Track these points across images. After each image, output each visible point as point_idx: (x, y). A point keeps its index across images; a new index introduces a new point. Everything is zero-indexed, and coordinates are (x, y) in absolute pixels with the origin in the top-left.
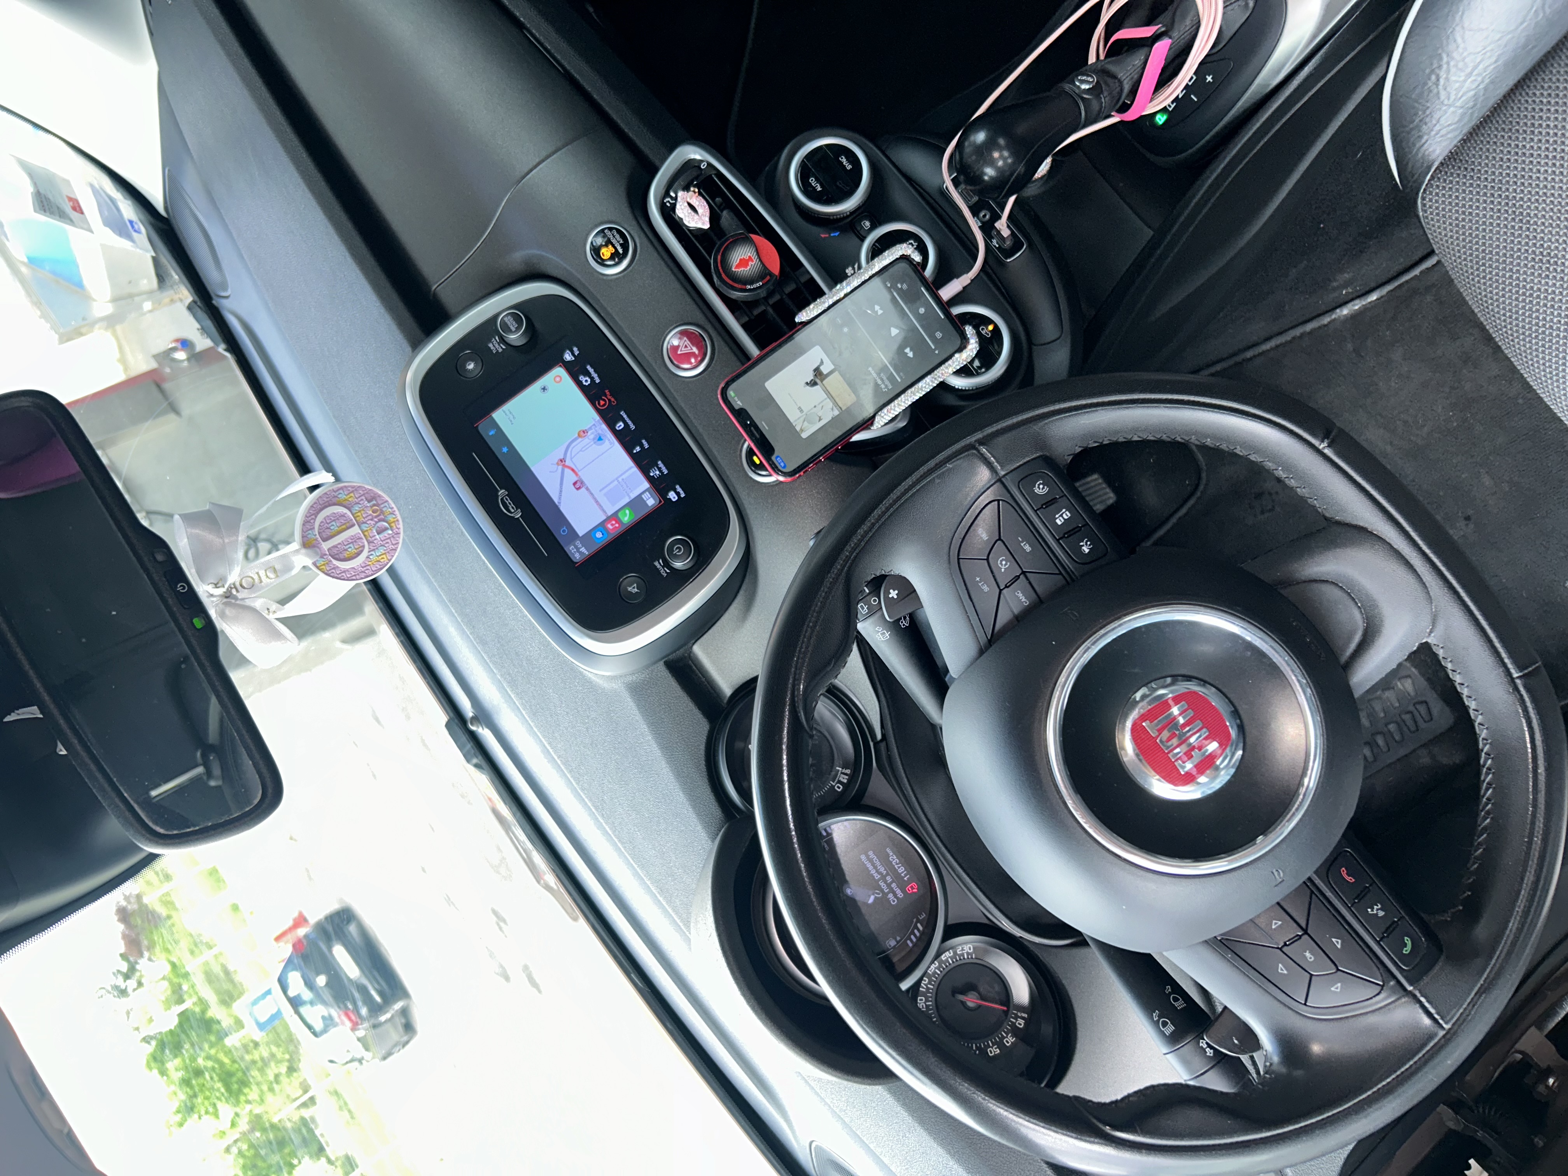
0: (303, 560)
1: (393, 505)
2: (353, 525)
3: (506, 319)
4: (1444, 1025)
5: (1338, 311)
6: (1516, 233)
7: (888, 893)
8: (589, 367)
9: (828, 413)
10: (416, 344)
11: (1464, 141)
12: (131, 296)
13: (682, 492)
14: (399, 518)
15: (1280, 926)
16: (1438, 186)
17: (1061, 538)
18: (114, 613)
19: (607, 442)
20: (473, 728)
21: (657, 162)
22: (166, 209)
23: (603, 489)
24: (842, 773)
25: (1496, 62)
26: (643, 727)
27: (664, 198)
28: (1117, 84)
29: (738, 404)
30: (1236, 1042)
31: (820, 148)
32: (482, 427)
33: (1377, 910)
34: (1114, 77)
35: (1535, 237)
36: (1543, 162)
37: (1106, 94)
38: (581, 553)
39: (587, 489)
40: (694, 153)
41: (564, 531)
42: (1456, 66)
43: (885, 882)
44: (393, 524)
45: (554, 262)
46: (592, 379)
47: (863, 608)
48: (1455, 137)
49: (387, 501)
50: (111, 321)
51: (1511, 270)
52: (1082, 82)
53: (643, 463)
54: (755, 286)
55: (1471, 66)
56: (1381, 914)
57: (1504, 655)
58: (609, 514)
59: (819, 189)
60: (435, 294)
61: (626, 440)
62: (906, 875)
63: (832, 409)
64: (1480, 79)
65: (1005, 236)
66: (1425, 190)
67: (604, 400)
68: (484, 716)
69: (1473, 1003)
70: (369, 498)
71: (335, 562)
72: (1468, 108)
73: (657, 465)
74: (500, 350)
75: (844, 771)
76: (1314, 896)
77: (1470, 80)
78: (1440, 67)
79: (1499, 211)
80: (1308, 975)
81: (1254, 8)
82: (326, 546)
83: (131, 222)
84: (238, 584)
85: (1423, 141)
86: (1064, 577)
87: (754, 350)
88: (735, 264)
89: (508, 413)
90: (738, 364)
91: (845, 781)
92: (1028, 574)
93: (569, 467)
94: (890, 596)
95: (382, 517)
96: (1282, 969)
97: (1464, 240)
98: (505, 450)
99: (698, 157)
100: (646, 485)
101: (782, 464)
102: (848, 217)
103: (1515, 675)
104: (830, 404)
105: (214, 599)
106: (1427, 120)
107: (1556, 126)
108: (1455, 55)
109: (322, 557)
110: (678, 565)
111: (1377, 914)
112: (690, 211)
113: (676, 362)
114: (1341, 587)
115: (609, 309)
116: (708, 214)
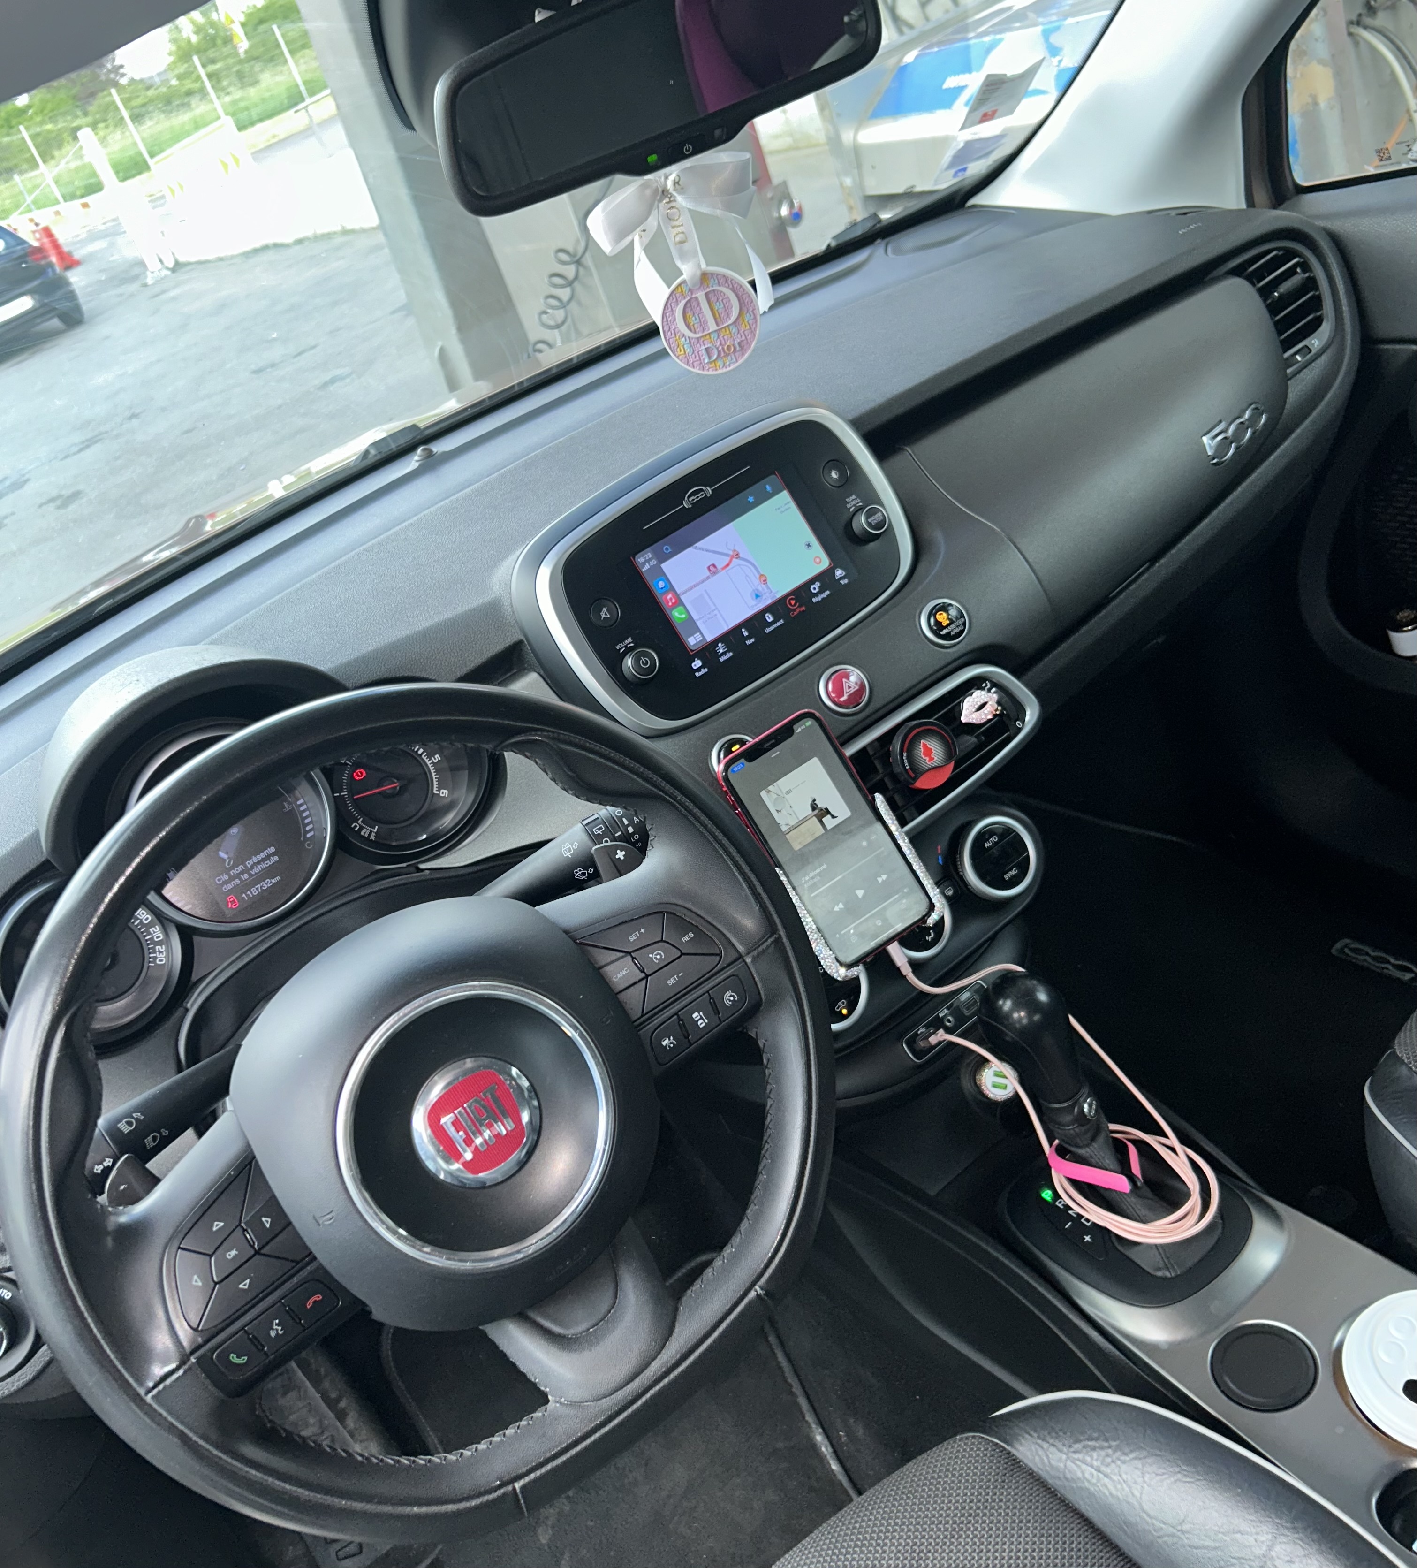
0: (688, 270)
1: (732, 367)
2: (717, 325)
3: (879, 514)
4: (151, 1395)
5: (820, 1430)
6: (941, 1526)
7: (229, 875)
8: (828, 592)
9: (784, 820)
10: (856, 424)
11: (1031, 1474)
12: (859, 166)
13: (701, 673)
14: (719, 372)
15: (264, 1226)
16: (987, 1449)
17: (678, 1016)
18: (672, 82)
19: (754, 603)
20: (419, 450)
21: (1025, 678)
22: (974, 206)
23: (708, 595)
24: (371, 832)
25: (1111, 1494)
26: (448, 614)
27: (991, 682)
28: (1085, 1143)
29: (799, 729)
30: (122, 1187)
31: (1026, 849)
32: (775, 479)
33: (276, 1330)
34: (1093, 1139)
35: (937, 1544)
36: (1013, 1547)
37: (1077, 1130)
38: (644, 564)
39: (708, 578)
40: (1031, 715)
41: (667, 549)
42: (1108, 1456)
43: (242, 872)
44: (713, 365)
45: (934, 568)
46: (817, 595)
47: (599, 829)
48: (1035, 1464)
49: (737, 361)
50: (835, 142)
51: (904, 1523)
52: (1090, 1106)
53: (731, 637)
54: (906, 761)
55: (1108, 1470)
56: (273, 1334)
57: (538, 1473)
58: (683, 598)
59: (987, 845)
60: (903, 449)
61: (755, 622)
62: (247, 895)
63: (787, 825)
64: (1094, 1481)
65: (930, 1039)
66: (983, 1438)
67: (795, 604)
68: (431, 464)
69: (171, 1428)
70: (742, 344)
71: (683, 302)
72: (1064, 1473)
73: (728, 651)
74: (849, 506)
75: (373, 834)
76: (294, 1264)
77: (1093, 1471)
78: (1106, 1440)
79: (964, 1508)
80: (210, 1253)
81: (1156, 1277)
82: (701, 295)
83: (965, 170)
84: (673, 204)
85: (1032, 1433)
86: (639, 1019)
87: (850, 751)
88: (927, 743)
89: (787, 507)
90: (838, 734)
91: (362, 833)
92: (644, 981)
93: (730, 561)
94: (618, 851)
95: (722, 354)
96: (218, 1225)
97: (933, 1478)
98: (751, 499)
99: (1027, 718)
100: (709, 638)
101: (735, 769)
102: (958, 873)
103: (518, 1485)
104: (793, 822)
105: (663, 179)
106: (1054, 1434)
107: (1049, 1557)
108: (1118, 1453)
109: (690, 290)
110: (628, 662)
111: (273, 1329)
112: (979, 704)
113: (833, 677)
114: (610, 1312)
115: (887, 616)
116: (974, 721)
